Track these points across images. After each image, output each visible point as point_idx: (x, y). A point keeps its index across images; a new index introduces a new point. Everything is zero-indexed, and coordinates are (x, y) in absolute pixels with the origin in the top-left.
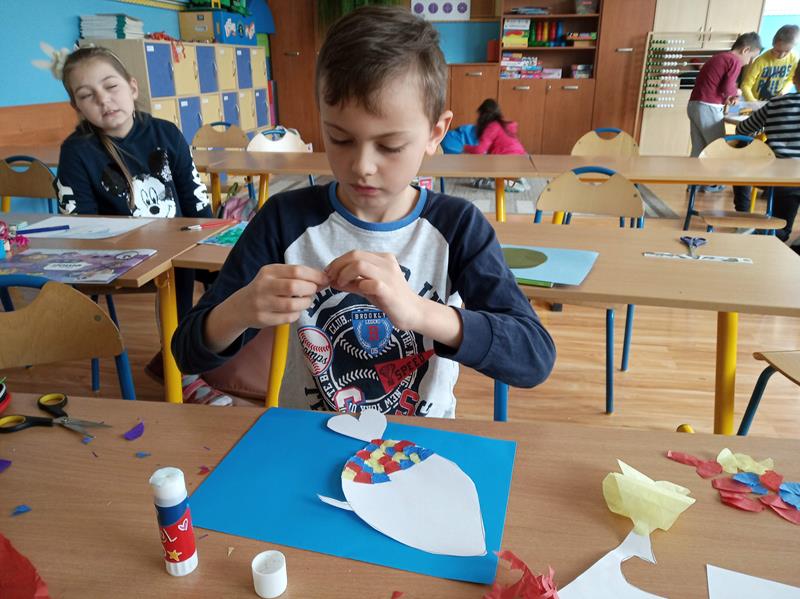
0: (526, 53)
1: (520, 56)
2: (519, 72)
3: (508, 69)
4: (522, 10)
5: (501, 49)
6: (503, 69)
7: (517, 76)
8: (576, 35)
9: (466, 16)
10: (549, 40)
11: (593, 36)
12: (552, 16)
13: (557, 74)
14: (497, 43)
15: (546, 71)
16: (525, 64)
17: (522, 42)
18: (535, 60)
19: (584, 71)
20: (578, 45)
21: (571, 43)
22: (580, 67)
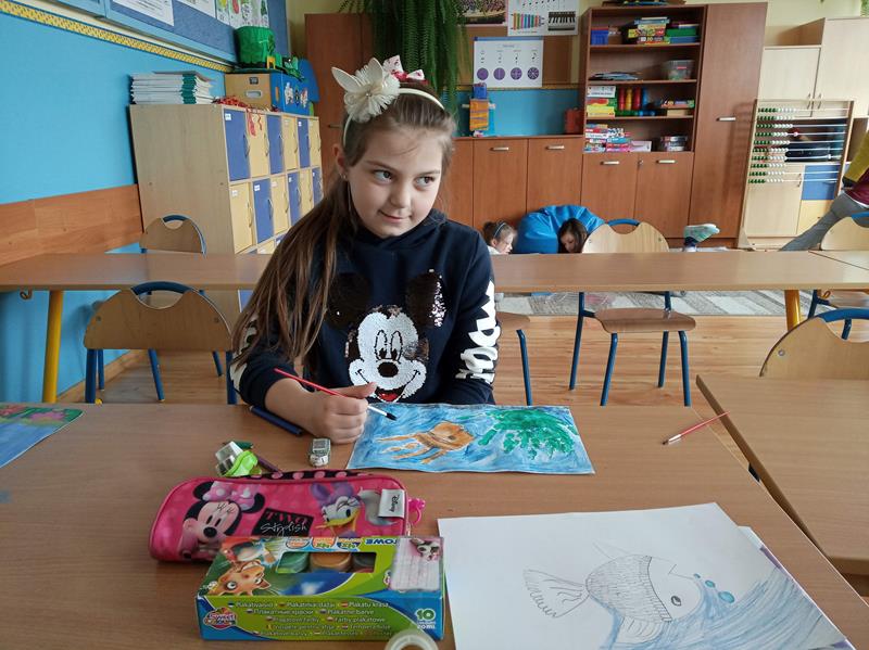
0: (611, 123)
1: (605, 126)
2: (604, 145)
3: (591, 141)
4: (607, 76)
5: (586, 119)
6: (587, 142)
7: (601, 149)
8: (671, 103)
9: (537, 83)
11: (691, 104)
13: (646, 147)
14: (581, 112)
15: (633, 143)
16: (610, 136)
17: (608, 111)
18: (622, 131)
19: (680, 143)
20: (671, 114)
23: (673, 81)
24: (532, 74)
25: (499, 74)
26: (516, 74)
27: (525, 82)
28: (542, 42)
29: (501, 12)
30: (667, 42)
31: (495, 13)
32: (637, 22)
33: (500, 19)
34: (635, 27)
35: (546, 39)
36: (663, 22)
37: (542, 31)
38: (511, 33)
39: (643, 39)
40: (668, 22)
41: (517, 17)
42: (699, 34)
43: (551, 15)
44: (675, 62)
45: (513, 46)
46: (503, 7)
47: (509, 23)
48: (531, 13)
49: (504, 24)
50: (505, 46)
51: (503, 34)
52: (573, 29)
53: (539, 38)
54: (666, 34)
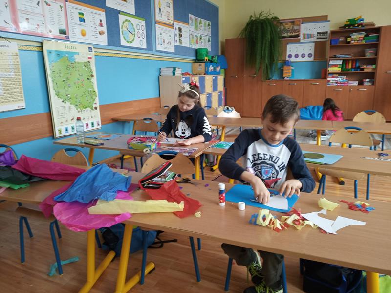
0: (340, 74)
1: (337, 75)
2: (337, 83)
3: (331, 81)
4: (338, 56)
5: (328, 73)
6: (329, 81)
7: (335, 84)
8: (365, 66)
9: (312, 59)
10: (352, 68)
11: (374, 66)
12: (353, 58)
13: (356, 83)
14: (326, 70)
15: (349, 82)
16: (339, 79)
17: (338, 69)
18: (345, 77)
19: (370, 82)
20: (366, 70)
21: (363, 69)
22: (367, 80)
23: (367, 57)
24: (310, 55)
25: (297, 56)
26: (303, 56)
27: (307, 59)
28: (314, 44)
29: (298, 33)
30: (364, 42)
31: (296, 34)
32: (351, 35)
33: (298, 36)
34: (351, 37)
35: (316, 42)
36: (363, 34)
37: (314, 39)
38: (301, 41)
39: (353, 42)
40: (365, 34)
41: (304, 35)
42: (378, 38)
43: (318, 33)
44: (368, 49)
45: (302, 45)
46: (299, 32)
47: (301, 37)
48: (308, 33)
49: (299, 38)
50: (300, 46)
51: (298, 41)
52: (326, 38)
53: (313, 42)
54: (364, 39)
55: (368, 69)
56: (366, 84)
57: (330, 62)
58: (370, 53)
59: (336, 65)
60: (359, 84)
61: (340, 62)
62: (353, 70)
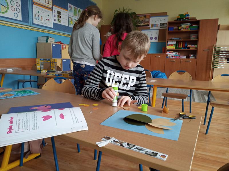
0: (174, 51)
1: (172, 52)
2: (172, 56)
3: (169, 55)
4: (173, 39)
5: (166, 49)
6: (167, 55)
7: (171, 58)
8: (190, 46)
9: (157, 41)
11: (196, 46)
12: (182, 40)
13: (185, 57)
15: (181, 56)
16: (174, 54)
17: (173, 47)
18: (177, 53)
19: (193, 56)
20: (191, 49)
22: (192, 55)
23: (192, 40)
24: (156, 38)
26: (152, 38)
27: (154, 40)
28: (158, 31)
30: (189, 30)
31: (147, 24)
32: (181, 25)
34: (181, 26)
35: (160, 30)
36: (189, 25)
37: (159, 28)
38: (150, 28)
39: (182, 29)
40: (190, 24)
41: (152, 25)
42: (198, 28)
43: (161, 24)
44: (192, 35)
45: (151, 32)
46: (149, 22)
47: (150, 26)
48: (155, 24)
50: (149, 32)
51: (148, 29)
52: (166, 27)
53: (158, 29)
54: (189, 28)
55: (192, 47)
56: (191, 58)
57: (168, 42)
58: (194, 37)
59: (172, 45)
60: (186, 58)
61: (175, 43)
62: (183, 48)
